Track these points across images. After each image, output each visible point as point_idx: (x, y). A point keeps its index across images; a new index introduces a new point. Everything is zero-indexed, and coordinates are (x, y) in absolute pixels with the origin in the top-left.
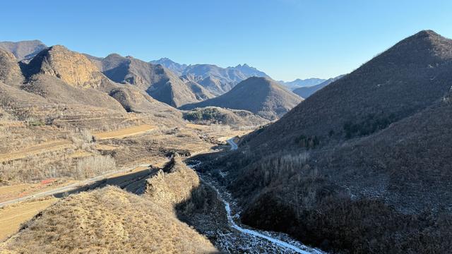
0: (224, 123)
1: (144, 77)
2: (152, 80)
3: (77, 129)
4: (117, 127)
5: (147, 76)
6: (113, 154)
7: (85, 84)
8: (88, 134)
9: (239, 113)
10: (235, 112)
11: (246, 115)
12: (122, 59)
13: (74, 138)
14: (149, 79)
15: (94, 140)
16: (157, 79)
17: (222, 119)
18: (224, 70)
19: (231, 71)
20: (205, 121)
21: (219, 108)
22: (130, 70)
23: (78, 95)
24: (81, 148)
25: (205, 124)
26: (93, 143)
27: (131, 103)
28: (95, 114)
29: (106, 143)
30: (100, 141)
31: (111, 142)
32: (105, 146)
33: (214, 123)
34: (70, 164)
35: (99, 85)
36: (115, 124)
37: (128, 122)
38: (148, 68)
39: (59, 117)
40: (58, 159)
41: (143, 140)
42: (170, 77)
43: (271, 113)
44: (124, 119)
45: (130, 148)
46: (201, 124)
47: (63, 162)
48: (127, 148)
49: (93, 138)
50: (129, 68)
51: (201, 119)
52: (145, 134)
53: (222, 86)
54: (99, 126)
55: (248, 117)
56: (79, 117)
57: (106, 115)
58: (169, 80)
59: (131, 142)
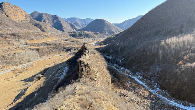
0: (89, 38)
1: (49, 20)
2: (53, 22)
3: (17, 39)
4: (39, 38)
5: (51, 20)
6: (37, 50)
7: (22, 21)
8: (23, 41)
9: (94, 33)
10: (92, 33)
11: (97, 34)
12: (39, 14)
13: (14, 43)
14: (51, 22)
15: (26, 44)
16: (55, 21)
17: (87, 36)
18: (82, 20)
19: (84, 20)
20: (80, 37)
21: (85, 31)
22: (43, 18)
23: (18, 25)
24: (19, 48)
25: (80, 38)
26: (26, 45)
27: (45, 29)
28: (27, 32)
29: (33, 45)
30: (30, 44)
31: (36, 44)
32: (32, 47)
33: (84, 37)
34: (11, 57)
35: (29, 22)
36: (37, 37)
37: (44, 36)
38: (51, 17)
39: (7, 34)
40: (4, 54)
41: (54, 43)
42: (61, 20)
43: (107, 33)
44: (42, 35)
45: (47, 47)
46: (78, 38)
47: (6, 56)
48: (45, 47)
49: (26, 43)
50: (42, 17)
51: (78, 36)
52: (54, 41)
53: (82, 25)
54: (29, 38)
55: (98, 35)
56: (18, 33)
57: (32, 33)
58: (60, 22)
59: (47, 44)
